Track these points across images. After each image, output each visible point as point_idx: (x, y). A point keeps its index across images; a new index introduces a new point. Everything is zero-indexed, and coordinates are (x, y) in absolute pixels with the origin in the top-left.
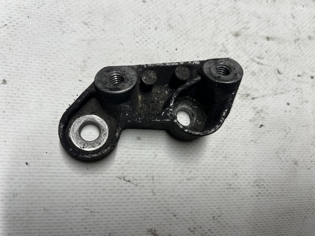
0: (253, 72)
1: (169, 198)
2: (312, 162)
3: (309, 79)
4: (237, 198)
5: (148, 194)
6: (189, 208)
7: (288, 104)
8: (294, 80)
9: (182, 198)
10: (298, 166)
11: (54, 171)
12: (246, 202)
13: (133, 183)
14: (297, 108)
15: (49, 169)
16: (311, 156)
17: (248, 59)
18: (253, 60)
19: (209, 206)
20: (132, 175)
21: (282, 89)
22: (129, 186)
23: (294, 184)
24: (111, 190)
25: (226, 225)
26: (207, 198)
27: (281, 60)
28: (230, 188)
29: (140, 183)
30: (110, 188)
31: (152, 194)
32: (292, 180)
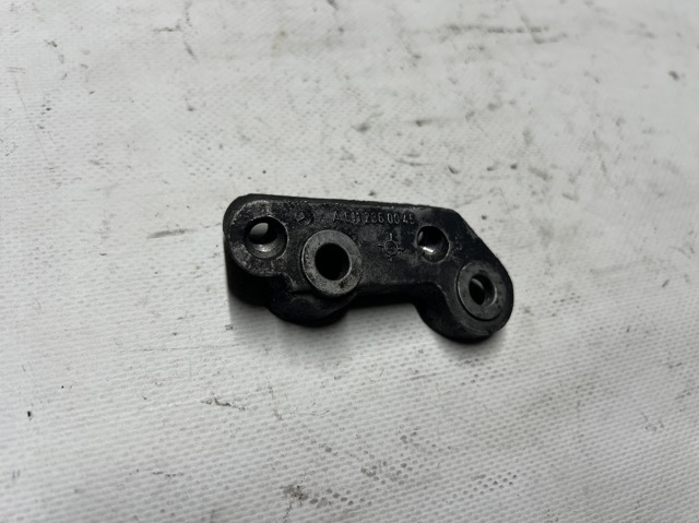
0: (407, 180)
1: (309, 420)
2: (555, 302)
3: (510, 171)
4: (436, 393)
5: (267, 420)
6: (353, 430)
7: (484, 218)
8: (482, 178)
9: (333, 414)
10: (532, 315)
11: (81, 416)
12: (456, 398)
13: (235, 407)
14: (501, 221)
15: (72, 415)
16: (551, 294)
17: (392, 162)
18: (402, 161)
19: (388, 419)
20: (230, 393)
21: (465, 196)
22: (230, 413)
23: (533, 346)
24: (197, 427)
25: (432, 450)
26: (380, 403)
27: (450, 152)
28: (418, 378)
29: (249, 404)
30: (194, 424)
31: (275, 418)
32: (529, 340)
